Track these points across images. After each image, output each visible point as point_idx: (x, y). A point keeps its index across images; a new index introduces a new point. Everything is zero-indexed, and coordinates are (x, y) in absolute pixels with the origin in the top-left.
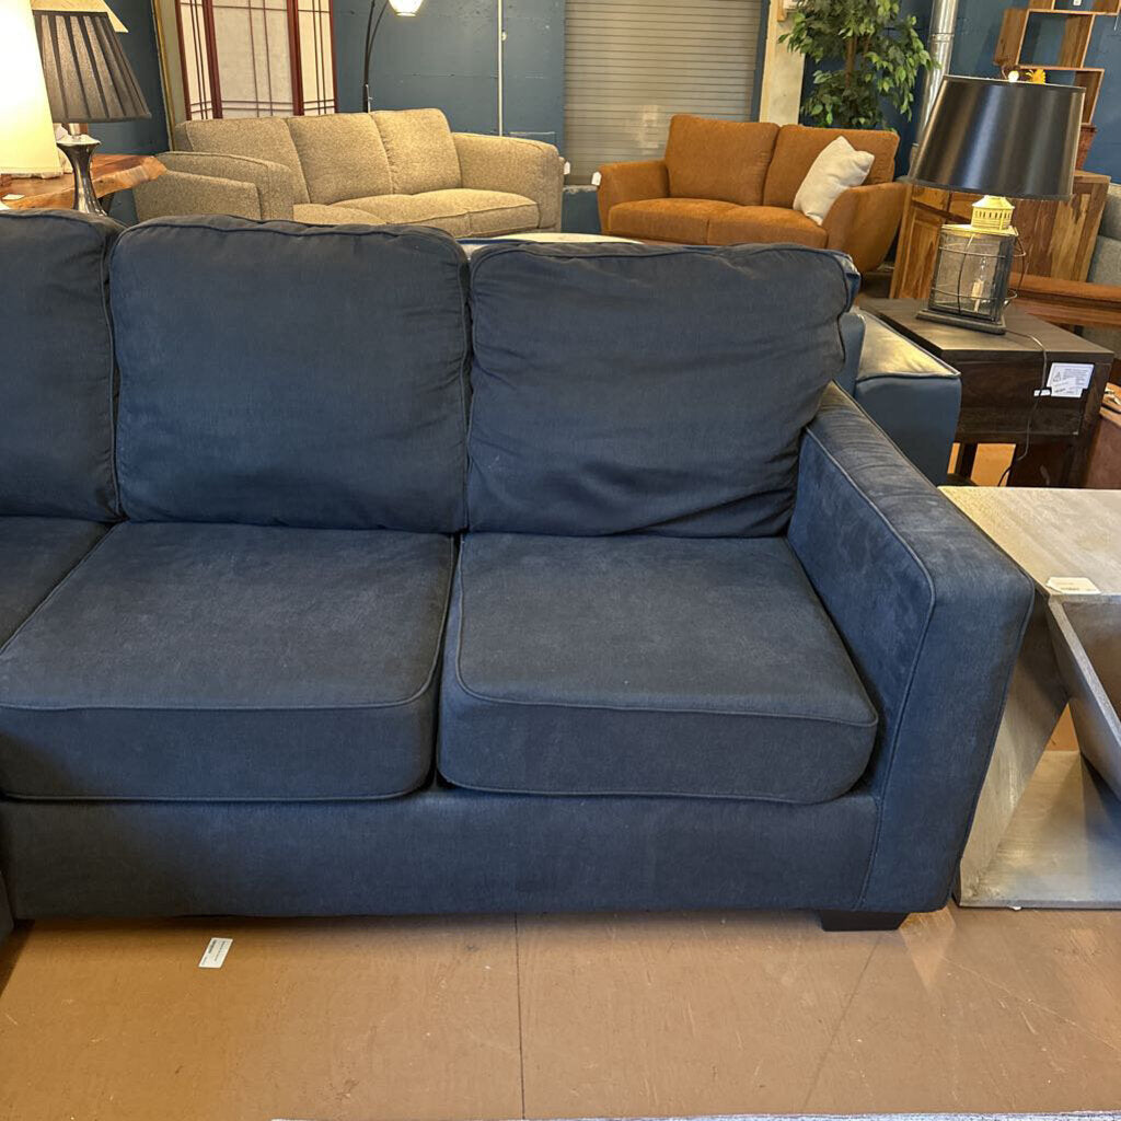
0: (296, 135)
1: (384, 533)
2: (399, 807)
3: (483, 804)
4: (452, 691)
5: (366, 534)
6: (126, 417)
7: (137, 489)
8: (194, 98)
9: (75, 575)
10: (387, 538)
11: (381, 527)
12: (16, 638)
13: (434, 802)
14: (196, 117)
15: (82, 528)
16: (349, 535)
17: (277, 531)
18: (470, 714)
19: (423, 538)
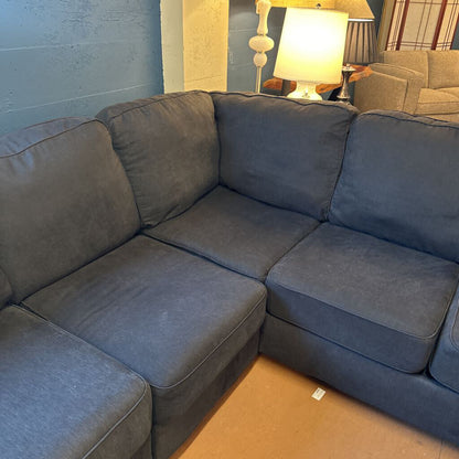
0: (429, 59)
1: (429, 256)
2: (408, 377)
3: (445, 391)
4: (446, 340)
5: (422, 254)
6: (340, 185)
7: (336, 212)
8: (390, 41)
9: (307, 239)
10: (430, 259)
11: (428, 253)
12: (284, 258)
13: (422, 380)
14: (389, 49)
15: (312, 221)
16: (415, 253)
17: (384, 242)
18: (451, 354)
19: (448, 263)
